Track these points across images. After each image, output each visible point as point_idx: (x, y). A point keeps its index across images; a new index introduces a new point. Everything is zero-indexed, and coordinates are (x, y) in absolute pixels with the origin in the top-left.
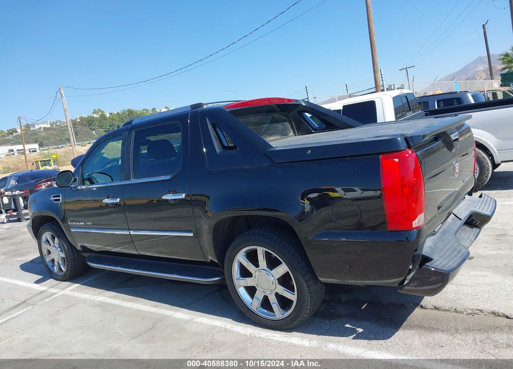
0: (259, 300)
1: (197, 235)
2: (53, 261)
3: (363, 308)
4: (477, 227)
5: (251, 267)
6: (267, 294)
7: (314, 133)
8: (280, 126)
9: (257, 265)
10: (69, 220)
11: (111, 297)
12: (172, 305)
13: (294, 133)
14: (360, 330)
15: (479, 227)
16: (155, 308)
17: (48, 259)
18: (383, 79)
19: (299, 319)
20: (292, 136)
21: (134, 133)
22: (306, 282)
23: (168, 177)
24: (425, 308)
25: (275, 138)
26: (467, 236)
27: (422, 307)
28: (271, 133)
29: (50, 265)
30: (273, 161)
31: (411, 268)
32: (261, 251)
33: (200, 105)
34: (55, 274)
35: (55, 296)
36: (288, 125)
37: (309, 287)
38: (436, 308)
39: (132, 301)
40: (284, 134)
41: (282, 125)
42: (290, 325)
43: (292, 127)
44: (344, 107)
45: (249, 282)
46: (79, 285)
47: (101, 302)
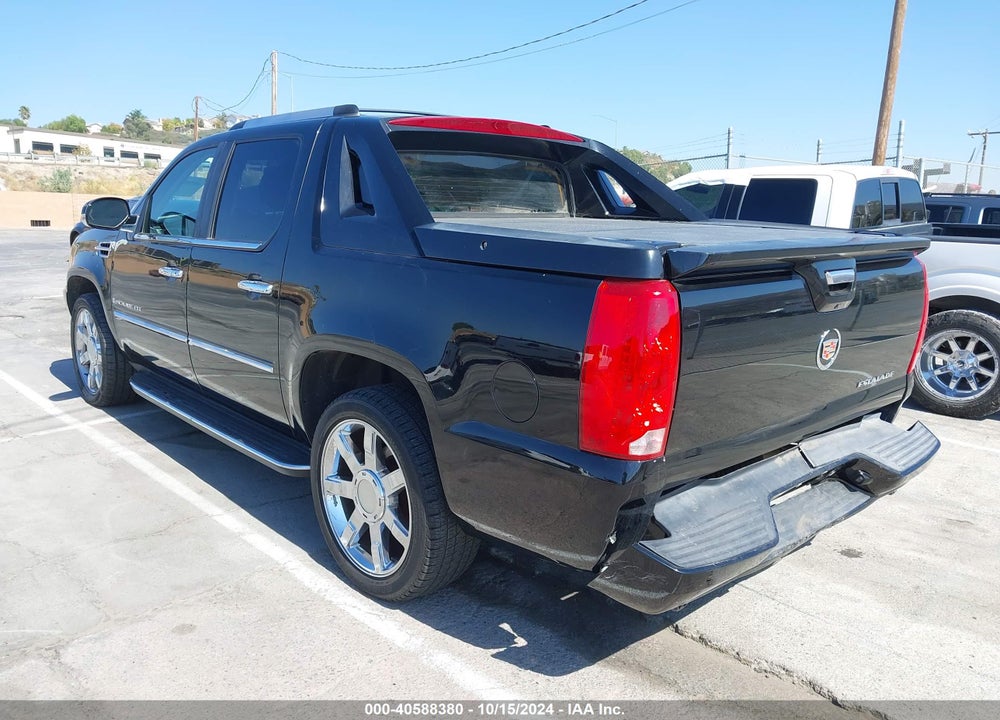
0: (355, 528)
1: (280, 372)
2: (89, 364)
3: (563, 599)
4: (866, 490)
5: (352, 462)
6: (369, 521)
7: (608, 217)
8: (538, 189)
9: (362, 460)
10: (114, 295)
11: (146, 456)
12: (230, 498)
13: (570, 210)
14: (521, 642)
15: (872, 492)
16: (197, 496)
17: (81, 360)
18: (901, 143)
19: (406, 587)
20: (563, 216)
21: (233, 145)
22: (429, 516)
23: (254, 247)
24: (682, 635)
25: (517, 211)
26: (827, 505)
27: (677, 630)
28: (508, 200)
29: (83, 370)
30: (422, 254)
31: (613, 542)
32: (370, 435)
33: (351, 109)
34: (88, 390)
35: (64, 429)
36: (558, 190)
37: (432, 529)
38: (702, 639)
39: (170, 471)
40: (543, 207)
41: (545, 187)
42: (391, 593)
43: (568, 197)
44: (754, 182)
45: (348, 489)
46: (113, 419)
47: (122, 460)
